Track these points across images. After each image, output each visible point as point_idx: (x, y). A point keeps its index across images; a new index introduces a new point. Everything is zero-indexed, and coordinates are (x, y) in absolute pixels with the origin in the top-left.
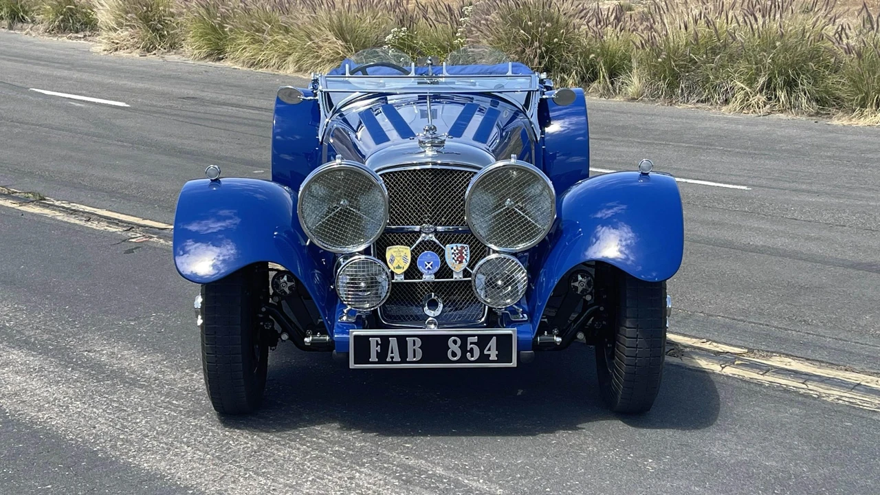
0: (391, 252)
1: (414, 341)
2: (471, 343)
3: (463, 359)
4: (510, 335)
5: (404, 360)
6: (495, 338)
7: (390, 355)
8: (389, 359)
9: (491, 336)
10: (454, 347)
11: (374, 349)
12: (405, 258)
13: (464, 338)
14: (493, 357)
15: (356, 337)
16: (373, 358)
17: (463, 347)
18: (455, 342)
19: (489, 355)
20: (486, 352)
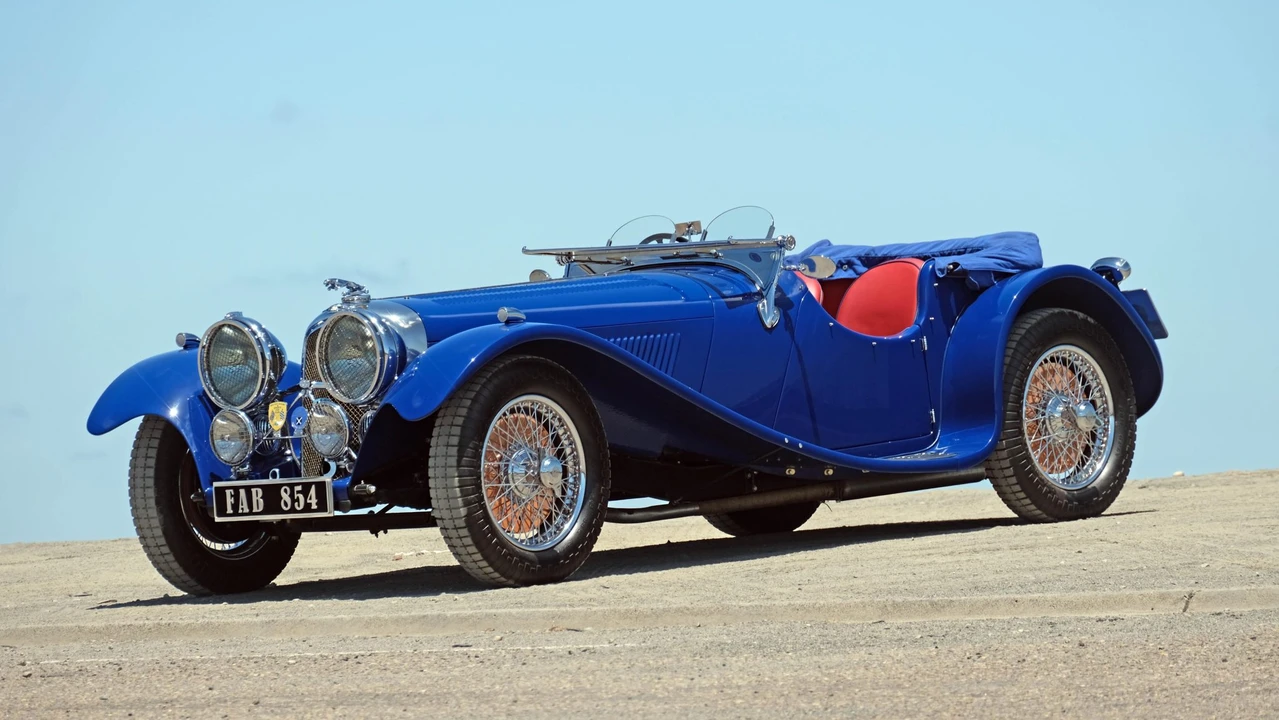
0: (272, 407)
1: (257, 492)
2: (298, 492)
3: (293, 510)
4: (324, 483)
5: (251, 513)
6: (313, 487)
7: (241, 507)
8: (240, 511)
9: (311, 484)
10: (285, 497)
11: (230, 501)
12: (282, 415)
13: (292, 486)
14: (314, 507)
15: (216, 488)
16: (230, 511)
17: (292, 496)
18: (286, 491)
19: (311, 504)
20: (309, 501)
